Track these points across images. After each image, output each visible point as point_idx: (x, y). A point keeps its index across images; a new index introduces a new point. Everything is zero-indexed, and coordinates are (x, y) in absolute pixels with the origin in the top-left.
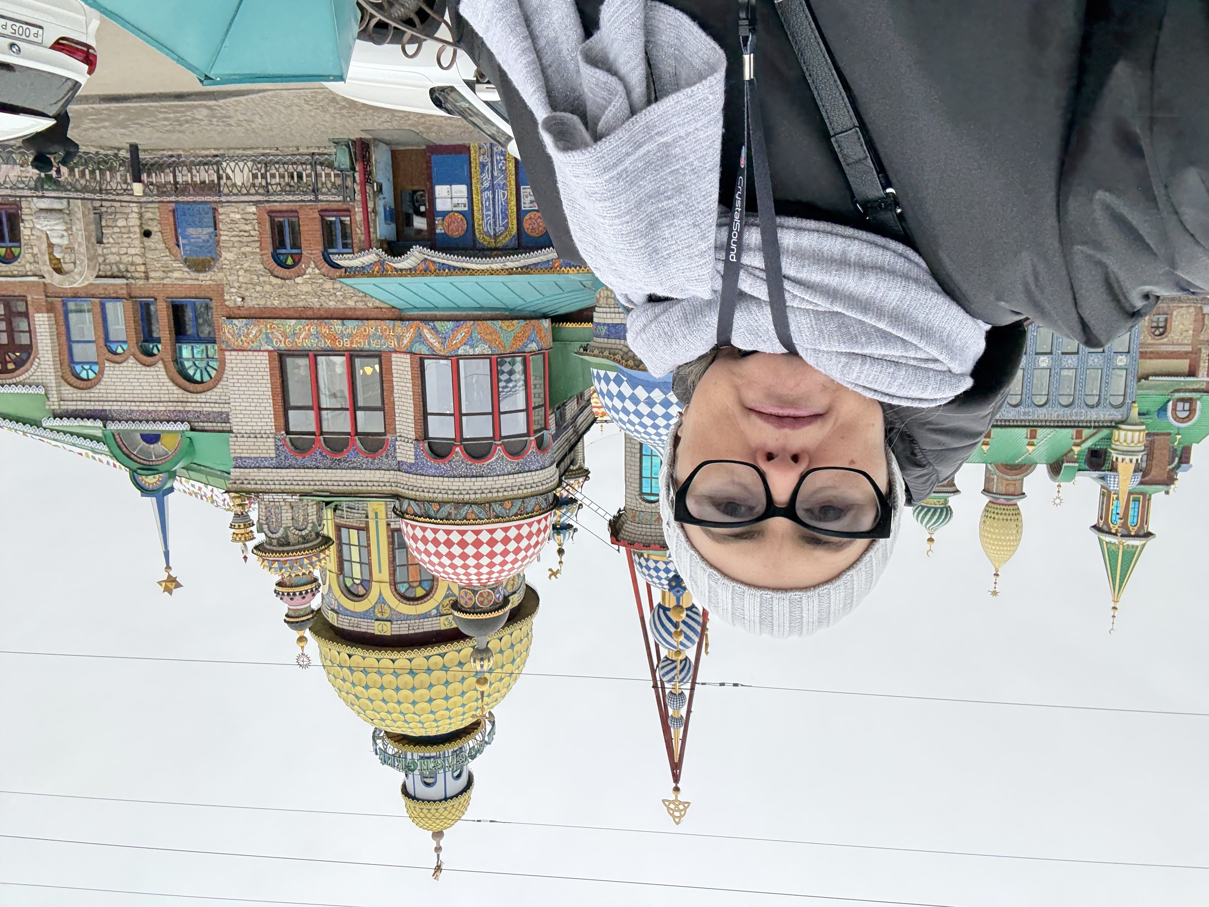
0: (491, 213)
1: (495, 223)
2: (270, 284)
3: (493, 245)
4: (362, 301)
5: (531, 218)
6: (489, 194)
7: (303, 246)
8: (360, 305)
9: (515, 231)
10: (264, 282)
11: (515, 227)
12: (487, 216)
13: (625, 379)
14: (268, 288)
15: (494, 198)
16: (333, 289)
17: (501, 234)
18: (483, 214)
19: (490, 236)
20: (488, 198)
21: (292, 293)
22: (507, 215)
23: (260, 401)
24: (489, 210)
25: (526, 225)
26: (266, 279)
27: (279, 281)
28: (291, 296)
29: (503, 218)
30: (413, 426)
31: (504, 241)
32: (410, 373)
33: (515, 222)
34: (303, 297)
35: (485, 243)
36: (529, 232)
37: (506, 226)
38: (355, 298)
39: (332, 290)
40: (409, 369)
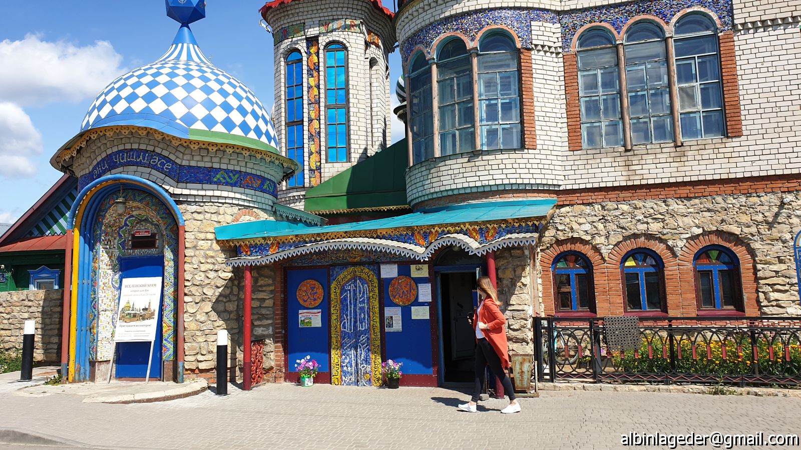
0: (359, 305)
1: (355, 294)
2: (739, 224)
3: (358, 269)
4: (609, 210)
5: (315, 300)
6: (360, 328)
7: (692, 274)
8: (611, 205)
9: (333, 286)
10: (749, 227)
11: (333, 290)
12: (363, 302)
13: (178, 121)
14: (745, 219)
15: (355, 322)
16: (648, 223)
17: (348, 281)
18: (368, 303)
19: (360, 278)
20: (361, 323)
21: (707, 214)
22: (341, 302)
23: (755, 71)
24: (361, 308)
25: (320, 291)
26: (746, 230)
27: (725, 228)
28: (709, 210)
29: (345, 299)
30: (534, 66)
31: (344, 275)
32: (537, 127)
33: (333, 296)
34: (691, 210)
35: (367, 270)
36: (317, 284)
37: (343, 290)
38: (617, 213)
39: (650, 220)
40: (538, 132)
